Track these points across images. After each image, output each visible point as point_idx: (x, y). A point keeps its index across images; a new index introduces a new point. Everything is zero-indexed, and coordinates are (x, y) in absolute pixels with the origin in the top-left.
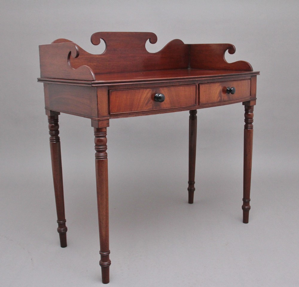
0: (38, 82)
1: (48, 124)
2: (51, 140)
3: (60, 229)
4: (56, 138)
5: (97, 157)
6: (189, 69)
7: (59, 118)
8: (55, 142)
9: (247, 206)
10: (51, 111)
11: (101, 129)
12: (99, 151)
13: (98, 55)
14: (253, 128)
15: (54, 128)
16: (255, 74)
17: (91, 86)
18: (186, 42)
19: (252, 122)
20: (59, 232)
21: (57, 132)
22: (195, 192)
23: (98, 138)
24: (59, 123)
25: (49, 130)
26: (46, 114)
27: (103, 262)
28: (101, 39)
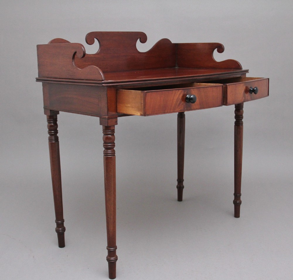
0: (36, 81)
1: (47, 123)
2: (50, 140)
3: (58, 229)
4: (54, 137)
5: (106, 154)
6: (176, 68)
7: (58, 118)
8: (54, 142)
9: (238, 200)
10: (50, 110)
11: (110, 127)
12: (107, 148)
13: (92, 55)
14: (243, 125)
15: (52, 128)
16: (245, 73)
17: (101, 85)
18: (173, 42)
19: (242, 119)
20: (57, 232)
21: (56, 132)
22: (184, 190)
23: (107, 136)
24: (58, 122)
25: (48, 130)
26: (45, 113)
27: (110, 257)
28: (95, 39)
